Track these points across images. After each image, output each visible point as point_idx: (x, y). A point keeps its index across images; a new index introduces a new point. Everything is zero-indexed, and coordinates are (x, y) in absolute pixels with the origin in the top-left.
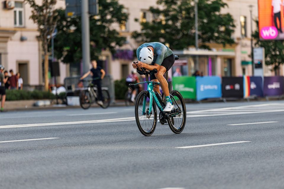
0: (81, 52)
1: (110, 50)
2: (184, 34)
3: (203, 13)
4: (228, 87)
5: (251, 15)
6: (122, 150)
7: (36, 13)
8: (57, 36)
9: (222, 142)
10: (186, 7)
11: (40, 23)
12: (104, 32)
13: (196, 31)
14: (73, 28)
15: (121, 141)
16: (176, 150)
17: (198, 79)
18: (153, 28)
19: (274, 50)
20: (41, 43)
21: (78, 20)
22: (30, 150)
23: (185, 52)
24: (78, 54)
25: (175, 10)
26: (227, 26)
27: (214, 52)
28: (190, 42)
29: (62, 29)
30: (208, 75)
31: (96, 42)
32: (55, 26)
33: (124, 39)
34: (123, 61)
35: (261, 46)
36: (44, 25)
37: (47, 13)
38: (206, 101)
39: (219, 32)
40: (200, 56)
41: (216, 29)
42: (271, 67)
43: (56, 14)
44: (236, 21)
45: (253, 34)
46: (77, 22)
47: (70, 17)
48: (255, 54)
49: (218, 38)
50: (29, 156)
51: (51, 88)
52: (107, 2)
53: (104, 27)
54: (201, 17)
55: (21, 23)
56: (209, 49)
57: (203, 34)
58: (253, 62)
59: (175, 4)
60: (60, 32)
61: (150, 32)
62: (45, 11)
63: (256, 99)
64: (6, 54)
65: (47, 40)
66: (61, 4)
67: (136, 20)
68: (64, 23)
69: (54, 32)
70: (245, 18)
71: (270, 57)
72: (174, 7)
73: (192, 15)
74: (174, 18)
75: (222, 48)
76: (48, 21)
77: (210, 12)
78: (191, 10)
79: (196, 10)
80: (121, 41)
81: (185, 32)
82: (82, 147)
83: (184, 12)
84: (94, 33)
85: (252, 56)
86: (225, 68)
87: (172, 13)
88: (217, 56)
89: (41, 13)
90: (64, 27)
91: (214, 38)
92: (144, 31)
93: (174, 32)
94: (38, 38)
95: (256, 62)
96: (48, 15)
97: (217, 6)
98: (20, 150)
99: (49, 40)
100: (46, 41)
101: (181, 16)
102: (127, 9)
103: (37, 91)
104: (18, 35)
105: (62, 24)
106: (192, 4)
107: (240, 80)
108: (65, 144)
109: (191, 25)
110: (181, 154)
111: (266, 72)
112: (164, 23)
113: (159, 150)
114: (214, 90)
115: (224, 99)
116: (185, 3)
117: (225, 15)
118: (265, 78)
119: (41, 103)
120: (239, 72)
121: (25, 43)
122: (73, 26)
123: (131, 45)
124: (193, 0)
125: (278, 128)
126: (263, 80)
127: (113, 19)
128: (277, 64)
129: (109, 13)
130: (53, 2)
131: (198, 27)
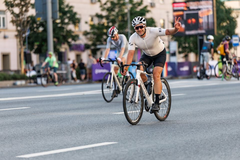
0: (47, 46)
1: (68, 44)
5: (168, 18)
6: (75, 116)
7: (14, 19)
8: (30, 35)
10: (122, 13)
11: (17, 26)
12: (63, 32)
13: (129, 30)
14: (41, 29)
15: (74, 109)
16: (113, 115)
18: (98, 28)
19: (185, 43)
20: (18, 40)
21: (44, 23)
22: (9, 116)
24: (44, 48)
25: (113, 15)
29: (33, 30)
31: (58, 38)
32: (28, 27)
33: (77, 36)
34: (77, 52)
35: (176, 40)
36: (20, 26)
37: (22, 18)
42: (182, 55)
43: (29, 19)
44: (157, 23)
46: (44, 25)
47: (39, 21)
48: (171, 46)
50: (9, 120)
51: (26, 72)
52: (65, 11)
53: (63, 28)
55: (4, 25)
58: (169, 52)
59: (114, 11)
60: (32, 32)
61: (96, 31)
62: (21, 17)
65: (23, 37)
66: (32, 12)
67: (86, 23)
68: (35, 26)
69: (28, 32)
70: (164, 20)
71: (182, 48)
72: (114, 13)
73: (126, 19)
74: (114, 21)
76: (23, 24)
78: (125, 16)
79: (129, 15)
80: (75, 38)
81: (121, 31)
82: (46, 114)
83: (120, 18)
84: (57, 32)
87: (112, 18)
89: (18, 19)
90: (34, 28)
92: (92, 31)
94: (16, 36)
95: (172, 52)
96: (23, 20)
97: (143, 12)
98: (2, 117)
99: (24, 38)
100: (21, 38)
101: (118, 20)
102: (80, 15)
103: (16, 74)
104: (2, 34)
105: (33, 26)
106: (126, 11)
108: (34, 112)
109: (125, 26)
110: (117, 118)
111: (179, 59)
112: (106, 24)
113: (101, 115)
116: (121, 10)
117: (149, 19)
118: (178, 63)
119: (19, 83)
121: (7, 40)
122: (41, 27)
123: (83, 41)
124: (127, 8)
125: (186, 98)
126: (177, 65)
127: (69, 22)
128: (186, 53)
129: (67, 18)
130: (26, 11)
131: (131, 27)
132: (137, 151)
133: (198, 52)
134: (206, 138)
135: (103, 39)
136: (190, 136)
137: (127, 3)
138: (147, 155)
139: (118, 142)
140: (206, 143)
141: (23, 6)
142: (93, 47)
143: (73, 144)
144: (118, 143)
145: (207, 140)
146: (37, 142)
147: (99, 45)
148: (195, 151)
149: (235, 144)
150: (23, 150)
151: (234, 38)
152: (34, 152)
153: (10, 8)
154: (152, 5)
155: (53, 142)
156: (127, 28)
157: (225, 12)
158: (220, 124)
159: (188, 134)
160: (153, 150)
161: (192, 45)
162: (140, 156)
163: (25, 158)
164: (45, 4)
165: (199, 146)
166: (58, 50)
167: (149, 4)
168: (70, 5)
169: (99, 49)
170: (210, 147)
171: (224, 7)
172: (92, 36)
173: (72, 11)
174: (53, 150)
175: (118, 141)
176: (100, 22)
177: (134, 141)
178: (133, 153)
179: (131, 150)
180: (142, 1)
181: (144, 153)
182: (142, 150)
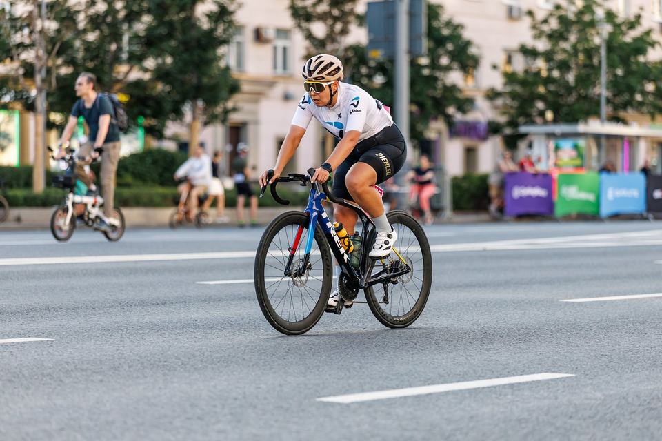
1: (445, 121)
2: (580, 97)
3: (616, 57)
4: (658, 194)
6: (463, 302)
7: (314, 51)
9: (646, 293)
10: (586, 47)
12: (435, 88)
13: (602, 90)
14: (379, 80)
15: (461, 286)
16: (561, 305)
17: (605, 176)
18: (523, 83)
21: (388, 66)
23: (581, 128)
25: (564, 51)
26: (659, 83)
27: (633, 130)
28: (590, 109)
29: (359, 81)
30: (623, 170)
31: (421, 105)
33: (470, 101)
34: (469, 142)
38: (616, 217)
39: (644, 93)
40: (609, 137)
41: (639, 87)
43: (350, 54)
46: (386, 68)
47: (374, 59)
49: (641, 104)
52: (442, 35)
53: (436, 79)
54: (612, 66)
55: (285, 67)
56: (624, 122)
57: (615, 95)
59: (566, 39)
61: (518, 89)
64: (256, 122)
66: (358, 35)
67: (495, 67)
68: (364, 70)
72: (565, 45)
73: (595, 61)
74: (564, 66)
75: (650, 123)
77: (628, 57)
78: (594, 53)
79: (603, 52)
80: (465, 104)
81: (582, 91)
83: (581, 56)
84: (418, 88)
87: (560, 57)
88: (638, 137)
90: (362, 76)
91: (634, 103)
92: (508, 89)
93: (562, 91)
97: (641, 45)
101: (577, 64)
102: (478, 47)
104: (279, 90)
105: (359, 72)
106: (597, 40)
109: (592, 77)
110: (570, 312)
112: (544, 74)
113: (531, 304)
114: (632, 198)
115: (651, 216)
116: (583, 38)
117: (656, 63)
121: (291, 104)
122: (380, 75)
123: (483, 112)
124: (598, 34)
127: (452, 65)
129: (445, 54)
130: (344, 32)
131: (608, 84)
132: (624, 398)
135: (535, 109)
137: (600, 21)
138: (652, 409)
139: (575, 373)
141: (336, 19)
142: (508, 131)
143: (460, 375)
144: (576, 377)
146: (368, 365)
147: (526, 124)
150: (333, 382)
152: (363, 391)
153: (304, 25)
155: (410, 367)
156: (600, 83)
162: (633, 413)
163: (339, 404)
164: (391, 18)
166: (421, 133)
167: (656, 27)
168: (457, 20)
169: (524, 136)
172: (509, 101)
173: (459, 37)
174: (410, 386)
175: (576, 370)
176: (530, 68)
177: (617, 372)
178: (616, 403)
179: (611, 396)
180: (638, 17)
181: (643, 405)
182: (637, 396)
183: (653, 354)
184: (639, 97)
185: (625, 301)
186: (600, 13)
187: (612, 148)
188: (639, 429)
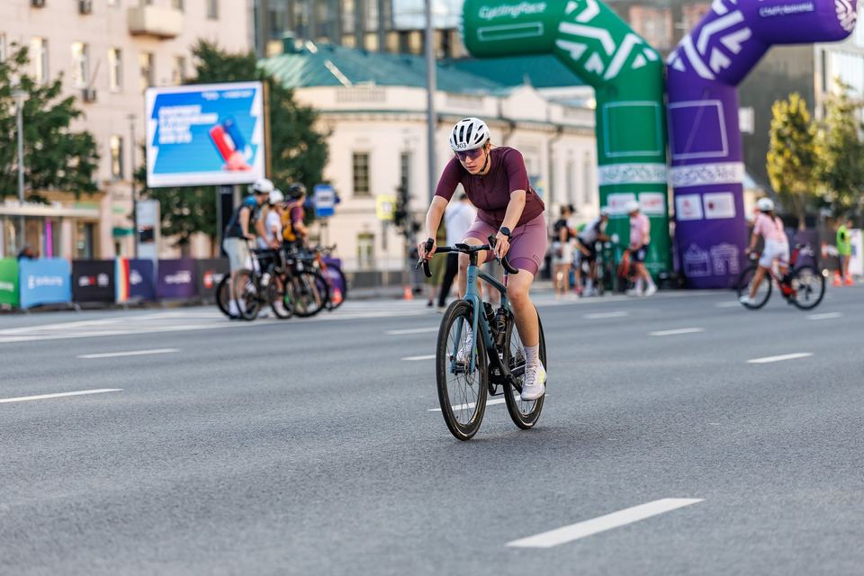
3: (34, 129)
4: (84, 281)
5: (133, 135)
9: (64, 392)
13: (19, 166)
19: (180, 205)
26: (83, 157)
27: (55, 210)
28: (7, 188)
30: (46, 255)
38: (38, 308)
39: (67, 169)
40: (28, 218)
41: (61, 163)
42: (173, 239)
44: (101, 147)
45: (137, 173)
48: (140, 214)
49: (64, 181)
54: (30, 139)
56: (45, 201)
57: (34, 172)
58: (135, 230)
63: (141, 306)
70: (121, 140)
71: (171, 220)
73: (11, 134)
75: (75, 202)
77: (49, 129)
78: (10, 125)
79: (20, 122)
85: (133, 216)
86: (78, 241)
88: (61, 218)
91: (57, 181)
95: (141, 228)
97: (63, 114)
106: (12, 111)
107: (109, 267)
109: (9, 154)
111: (162, 250)
114: (56, 286)
115: (77, 306)
117: (79, 135)
118: (161, 262)
120: (107, 251)
124: (14, 103)
125: (180, 362)
126: (156, 265)
128: (185, 234)
131: (25, 158)
132: (33, 509)
133: (216, 231)
134: (233, 473)
136: (188, 466)
137: (15, 88)
138: (63, 520)
140: (233, 487)
145: (234, 478)
148: (202, 508)
149: (313, 489)
151: (320, 193)
154: (89, 96)
156: (17, 159)
157: (294, 118)
158: (275, 433)
159: (183, 460)
160: (82, 506)
161: (200, 212)
162: (42, 525)
165: (213, 495)
167: (78, 94)
170: (244, 498)
171: (294, 104)
177: (26, 480)
178: (23, 515)
179: (18, 507)
180: (58, 84)
181: (54, 516)
182: (48, 507)
183: (68, 459)
184: (61, 174)
185: (41, 400)
186: (15, 79)
187: (32, 232)
188: (47, 542)
